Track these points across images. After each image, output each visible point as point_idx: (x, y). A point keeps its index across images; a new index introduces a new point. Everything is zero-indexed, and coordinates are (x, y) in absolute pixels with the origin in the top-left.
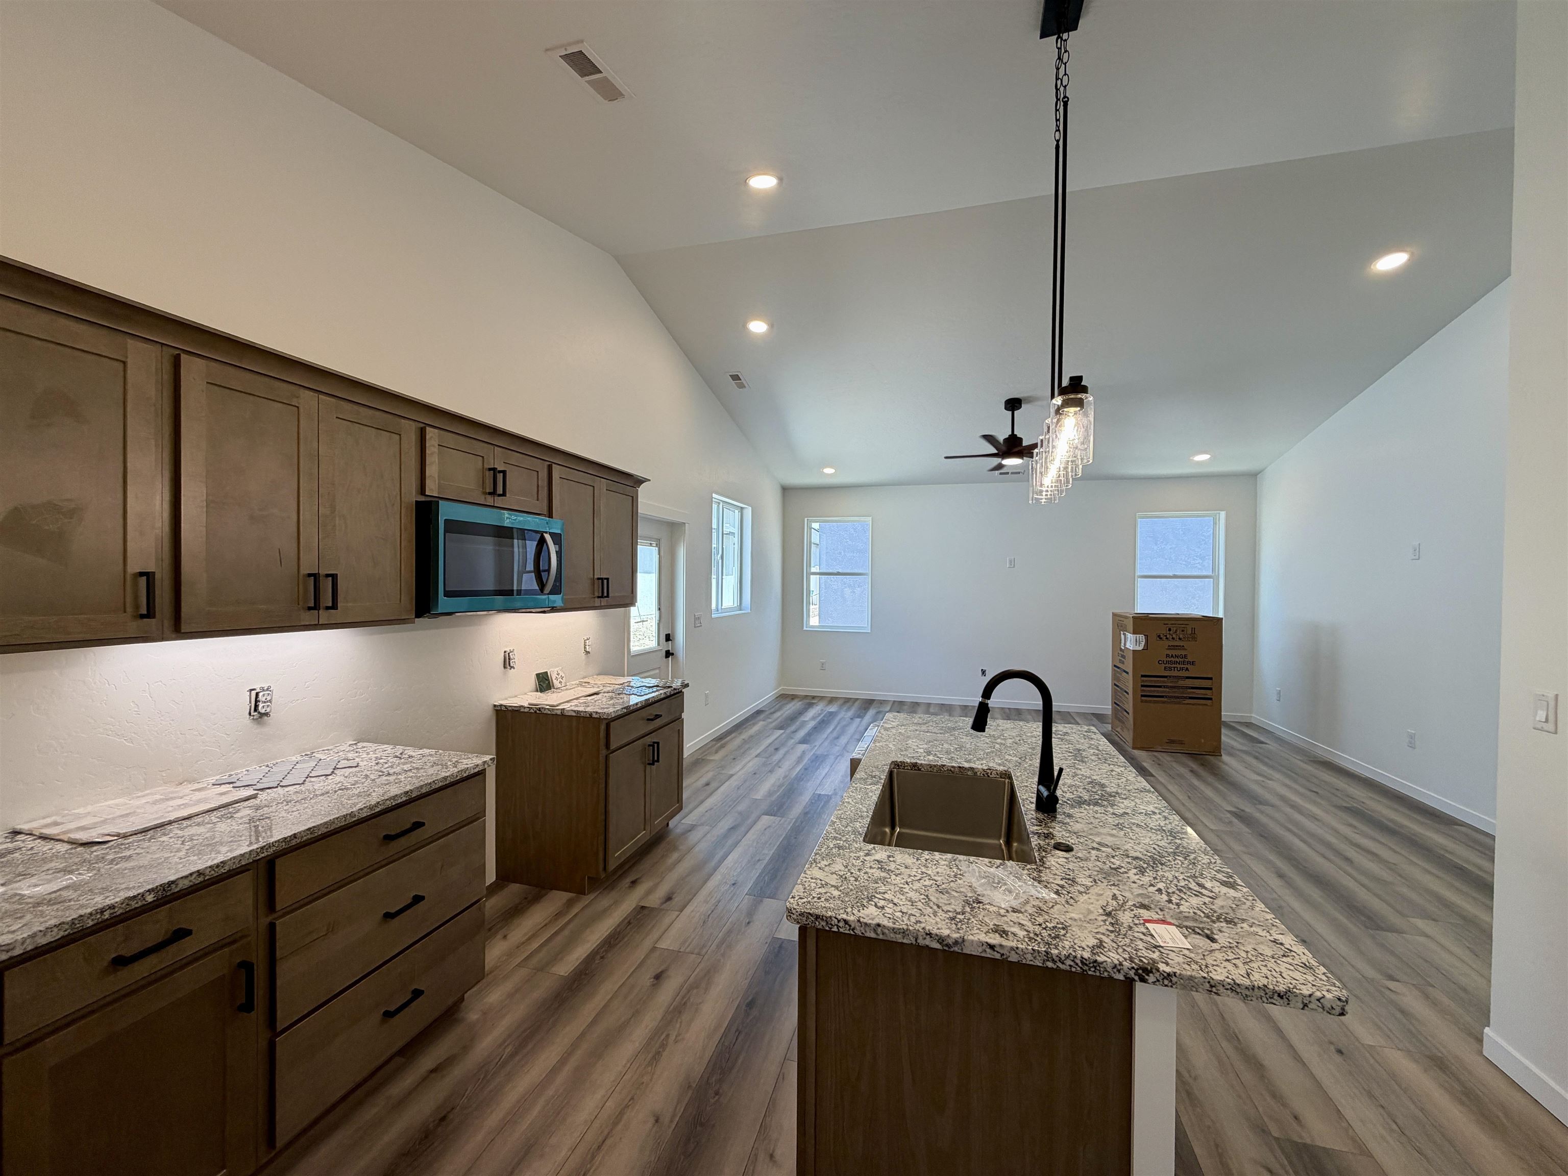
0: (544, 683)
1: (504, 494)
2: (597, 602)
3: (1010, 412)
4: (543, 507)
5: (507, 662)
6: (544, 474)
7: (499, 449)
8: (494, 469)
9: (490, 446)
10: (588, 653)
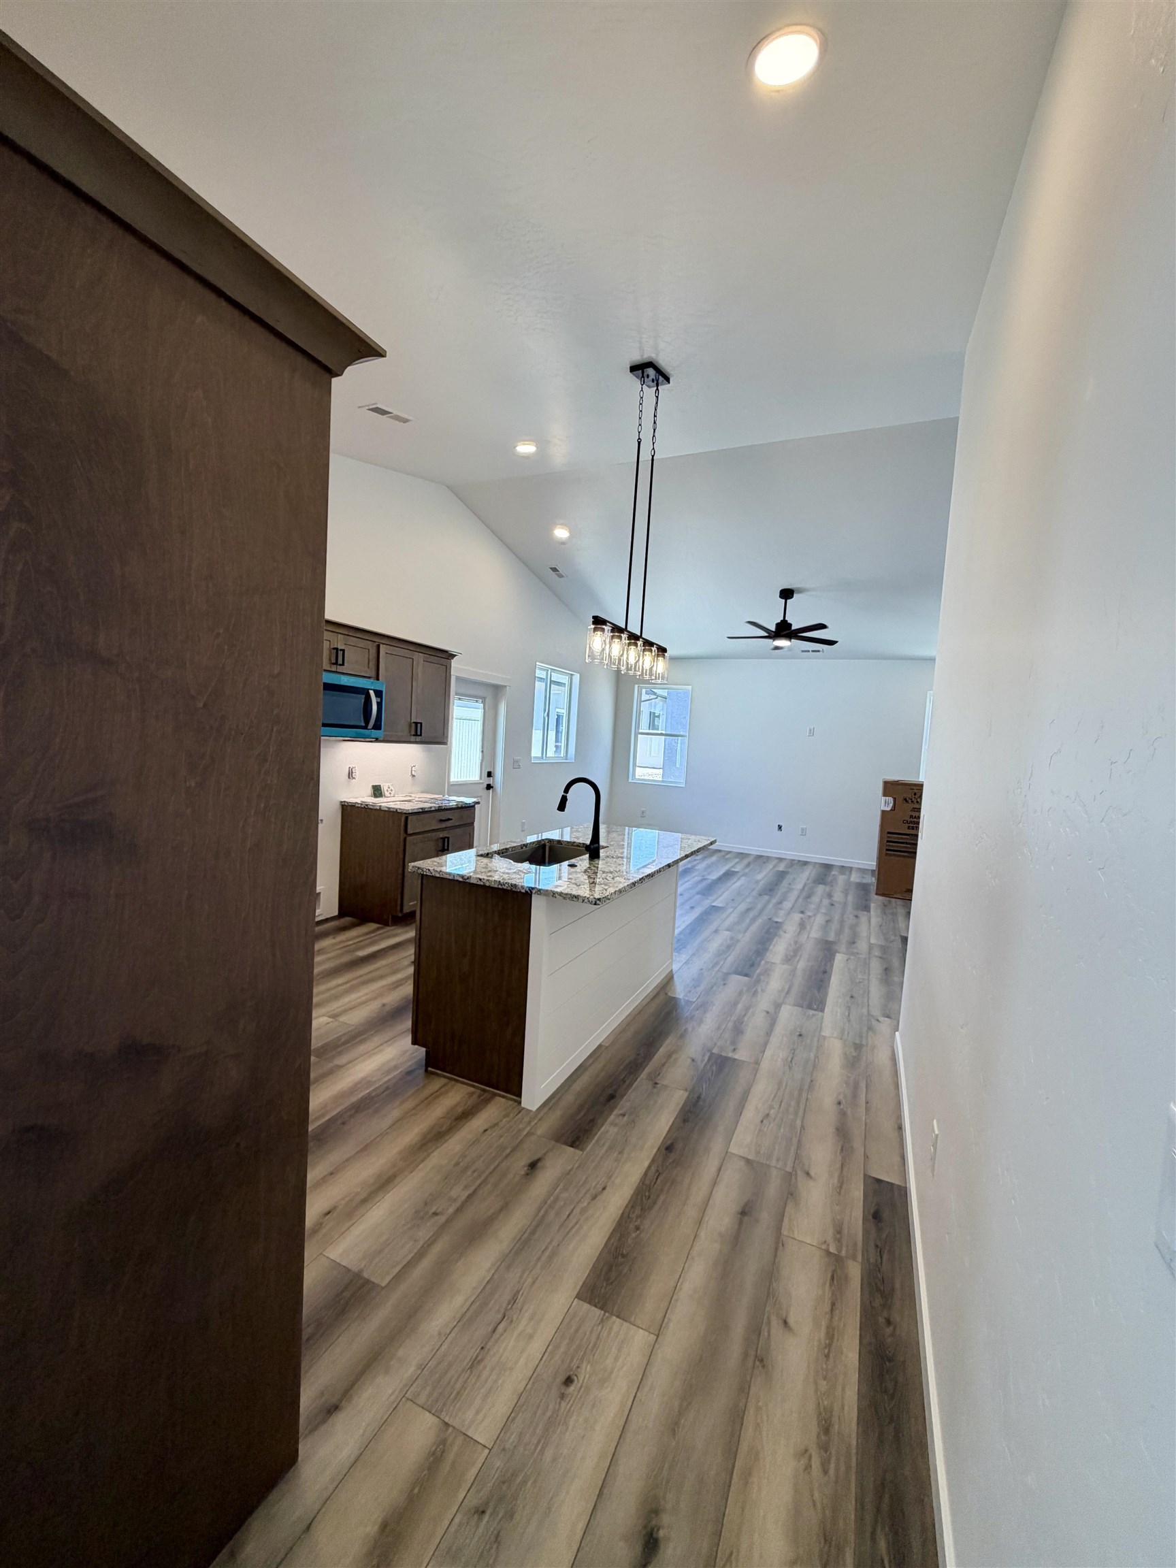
0: (377, 791)
1: (343, 664)
2: (413, 738)
3: (784, 601)
4: (373, 674)
5: (350, 775)
6: (373, 651)
7: (342, 636)
8: (337, 649)
9: (335, 634)
10: (414, 776)
